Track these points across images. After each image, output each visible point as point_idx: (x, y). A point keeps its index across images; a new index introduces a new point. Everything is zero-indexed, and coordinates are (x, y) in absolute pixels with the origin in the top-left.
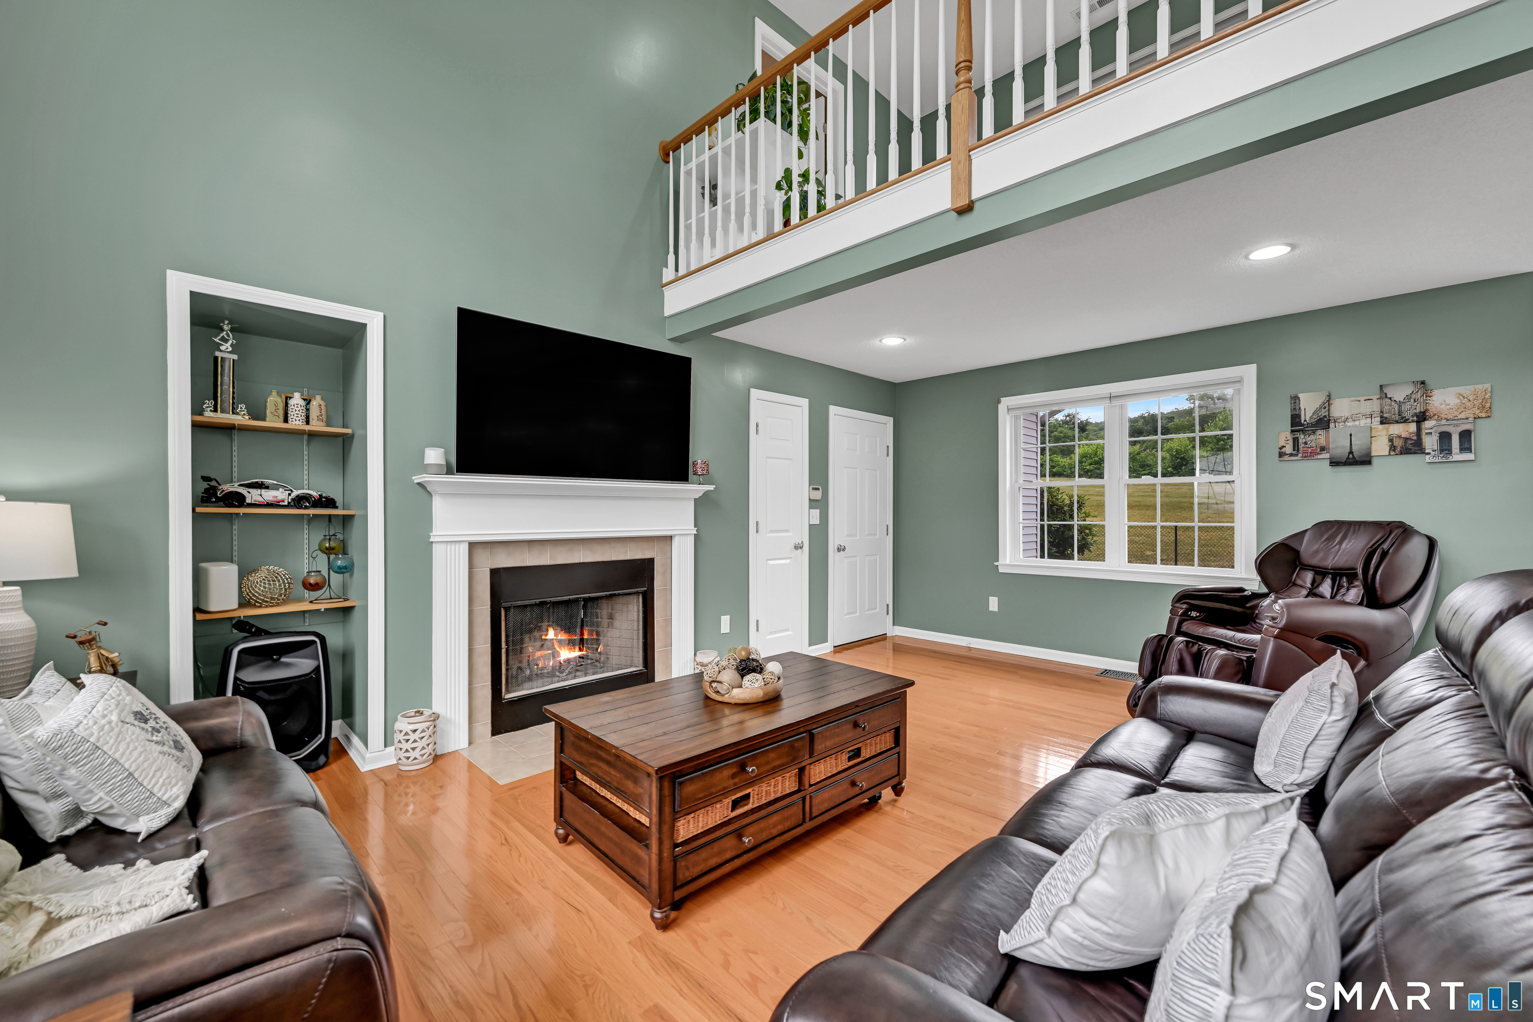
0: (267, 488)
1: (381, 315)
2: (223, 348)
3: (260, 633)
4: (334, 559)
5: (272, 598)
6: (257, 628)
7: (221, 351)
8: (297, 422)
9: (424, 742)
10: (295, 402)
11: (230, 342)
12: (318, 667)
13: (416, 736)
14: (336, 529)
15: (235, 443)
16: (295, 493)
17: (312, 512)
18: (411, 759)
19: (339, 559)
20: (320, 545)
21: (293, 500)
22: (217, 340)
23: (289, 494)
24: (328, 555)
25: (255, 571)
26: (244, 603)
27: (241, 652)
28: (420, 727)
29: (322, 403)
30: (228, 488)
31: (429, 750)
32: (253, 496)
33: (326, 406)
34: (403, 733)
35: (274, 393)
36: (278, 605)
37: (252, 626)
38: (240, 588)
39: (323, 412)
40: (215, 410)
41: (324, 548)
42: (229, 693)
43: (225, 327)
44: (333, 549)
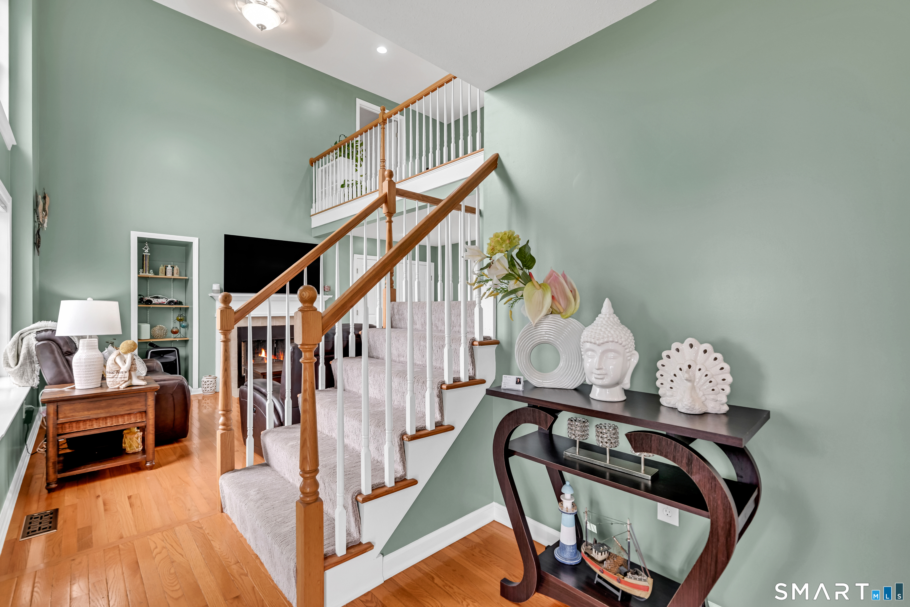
0: (159, 298)
1: (198, 239)
2: (145, 251)
3: (157, 347)
4: (182, 323)
5: (161, 336)
6: (156, 346)
7: (145, 252)
8: (169, 275)
9: (211, 385)
10: (169, 268)
11: (148, 249)
12: (176, 359)
13: (209, 383)
14: (183, 312)
15: (148, 282)
16: (169, 300)
17: (174, 306)
18: (207, 391)
19: (183, 323)
20: (177, 318)
21: (168, 302)
22: (143, 249)
23: (167, 300)
24: (180, 322)
25: (155, 326)
26: (152, 337)
27: (152, 352)
28: (210, 380)
29: (178, 268)
30: (147, 298)
31: (213, 388)
32: (155, 301)
33: (179, 269)
34: (204, 382)
35: (162, 265)
36: (163, 338)
37: (155, 345)
38: (151, 332)
39: (178, 271)
40: (143, 273)
41: (178, 319)
42: (149, 358)
43: (146, 244)
44: (182, 319)
